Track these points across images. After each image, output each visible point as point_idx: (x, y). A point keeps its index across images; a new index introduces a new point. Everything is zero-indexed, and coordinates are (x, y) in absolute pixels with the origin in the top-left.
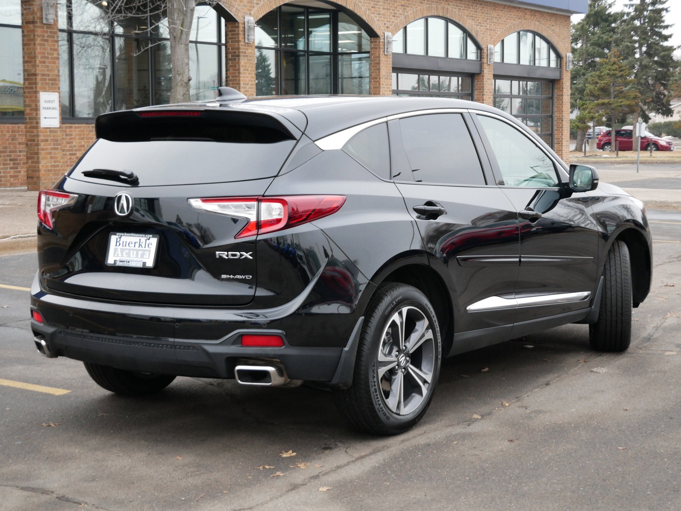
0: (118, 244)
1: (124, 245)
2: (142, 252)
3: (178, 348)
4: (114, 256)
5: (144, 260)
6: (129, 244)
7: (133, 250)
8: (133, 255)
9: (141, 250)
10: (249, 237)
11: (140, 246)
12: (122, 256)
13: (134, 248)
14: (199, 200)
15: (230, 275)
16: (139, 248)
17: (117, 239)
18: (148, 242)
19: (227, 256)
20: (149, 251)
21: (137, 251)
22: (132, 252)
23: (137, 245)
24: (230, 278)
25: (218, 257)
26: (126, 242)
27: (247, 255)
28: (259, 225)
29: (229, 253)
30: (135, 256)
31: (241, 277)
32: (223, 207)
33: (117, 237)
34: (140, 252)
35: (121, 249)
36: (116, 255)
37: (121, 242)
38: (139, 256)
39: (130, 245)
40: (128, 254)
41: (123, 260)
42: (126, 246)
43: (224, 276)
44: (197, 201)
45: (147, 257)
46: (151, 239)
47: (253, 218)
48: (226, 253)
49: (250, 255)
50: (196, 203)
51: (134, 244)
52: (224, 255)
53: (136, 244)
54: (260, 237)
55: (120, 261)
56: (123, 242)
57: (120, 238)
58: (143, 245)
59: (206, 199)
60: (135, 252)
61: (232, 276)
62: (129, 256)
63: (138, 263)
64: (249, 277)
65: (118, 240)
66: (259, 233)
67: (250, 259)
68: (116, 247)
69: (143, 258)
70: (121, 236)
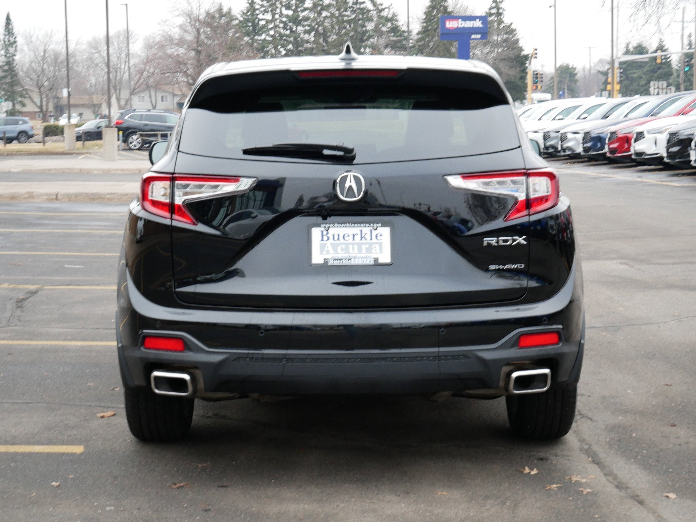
0: (325, 238)
1: (336, 238)
2: (367, 246)
3: (443, 359)
4: (321, 253)
5: (376, 256)
6: (344, 237)
7: (353, 244)
8: (353, 250)
9: (366, 244)
10: (521, 218)
11: (363, 239)
12: (336, 252)
13: (354, 242)
14: (459, 176)
15: (499, 265)
16: (361, 241)
17: (322, 232)
18: (374, 233)
19: (497, 242)
20: (381, 245)
21: (360, 245)
22: (351, 247)
23: (358, 238)
24: (499, 269)
25: (485, 244)
26: (339, 235)
27: (521, 240)
28: (529, 204)
29: (500, 238)
30: (356, 251)
31: (513, 267)
32: (487, 184)
33: (323, 229)
34: (364, 247)
35: (331, 244)
36: (325, 252)
37: (330, 235)
38: (364, 251)
39: (346, 238)
40: (347, 250)
41: (340, 257)
42: (339, 239)
43: (492, 267)
44: (456, 178)
45: (378, 251)
46: (379, 229)
47: (522, 197)
48: (496, 239)
49: (524, 239)
50: (456, 181)
51: (351, 237)
52: (493, 241)
53: (356, 236)
54: (534, 218)
55: (334, 260)
56: (334, 235)
57: (327, 230)
58: (368, 237)
59: (467, 176)
60: (356, 247)
61: (501, 267)
62: (347, 251)
63: (365, 260)
64: (521, 266)
65: (325, 233)
66: (531, 213)
67: (523, 244)
68: (322, 242)
69: (372, 253)
70: (329, 227)
